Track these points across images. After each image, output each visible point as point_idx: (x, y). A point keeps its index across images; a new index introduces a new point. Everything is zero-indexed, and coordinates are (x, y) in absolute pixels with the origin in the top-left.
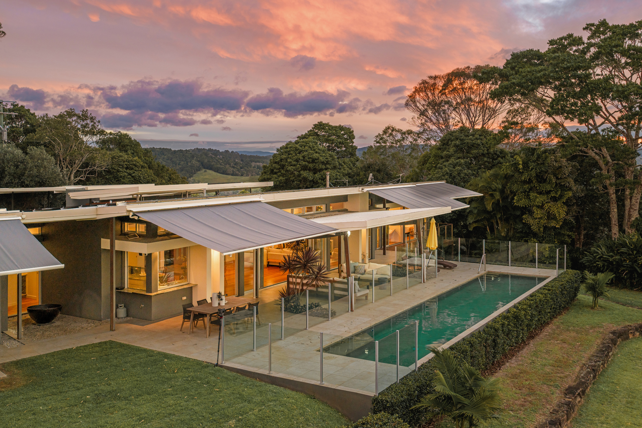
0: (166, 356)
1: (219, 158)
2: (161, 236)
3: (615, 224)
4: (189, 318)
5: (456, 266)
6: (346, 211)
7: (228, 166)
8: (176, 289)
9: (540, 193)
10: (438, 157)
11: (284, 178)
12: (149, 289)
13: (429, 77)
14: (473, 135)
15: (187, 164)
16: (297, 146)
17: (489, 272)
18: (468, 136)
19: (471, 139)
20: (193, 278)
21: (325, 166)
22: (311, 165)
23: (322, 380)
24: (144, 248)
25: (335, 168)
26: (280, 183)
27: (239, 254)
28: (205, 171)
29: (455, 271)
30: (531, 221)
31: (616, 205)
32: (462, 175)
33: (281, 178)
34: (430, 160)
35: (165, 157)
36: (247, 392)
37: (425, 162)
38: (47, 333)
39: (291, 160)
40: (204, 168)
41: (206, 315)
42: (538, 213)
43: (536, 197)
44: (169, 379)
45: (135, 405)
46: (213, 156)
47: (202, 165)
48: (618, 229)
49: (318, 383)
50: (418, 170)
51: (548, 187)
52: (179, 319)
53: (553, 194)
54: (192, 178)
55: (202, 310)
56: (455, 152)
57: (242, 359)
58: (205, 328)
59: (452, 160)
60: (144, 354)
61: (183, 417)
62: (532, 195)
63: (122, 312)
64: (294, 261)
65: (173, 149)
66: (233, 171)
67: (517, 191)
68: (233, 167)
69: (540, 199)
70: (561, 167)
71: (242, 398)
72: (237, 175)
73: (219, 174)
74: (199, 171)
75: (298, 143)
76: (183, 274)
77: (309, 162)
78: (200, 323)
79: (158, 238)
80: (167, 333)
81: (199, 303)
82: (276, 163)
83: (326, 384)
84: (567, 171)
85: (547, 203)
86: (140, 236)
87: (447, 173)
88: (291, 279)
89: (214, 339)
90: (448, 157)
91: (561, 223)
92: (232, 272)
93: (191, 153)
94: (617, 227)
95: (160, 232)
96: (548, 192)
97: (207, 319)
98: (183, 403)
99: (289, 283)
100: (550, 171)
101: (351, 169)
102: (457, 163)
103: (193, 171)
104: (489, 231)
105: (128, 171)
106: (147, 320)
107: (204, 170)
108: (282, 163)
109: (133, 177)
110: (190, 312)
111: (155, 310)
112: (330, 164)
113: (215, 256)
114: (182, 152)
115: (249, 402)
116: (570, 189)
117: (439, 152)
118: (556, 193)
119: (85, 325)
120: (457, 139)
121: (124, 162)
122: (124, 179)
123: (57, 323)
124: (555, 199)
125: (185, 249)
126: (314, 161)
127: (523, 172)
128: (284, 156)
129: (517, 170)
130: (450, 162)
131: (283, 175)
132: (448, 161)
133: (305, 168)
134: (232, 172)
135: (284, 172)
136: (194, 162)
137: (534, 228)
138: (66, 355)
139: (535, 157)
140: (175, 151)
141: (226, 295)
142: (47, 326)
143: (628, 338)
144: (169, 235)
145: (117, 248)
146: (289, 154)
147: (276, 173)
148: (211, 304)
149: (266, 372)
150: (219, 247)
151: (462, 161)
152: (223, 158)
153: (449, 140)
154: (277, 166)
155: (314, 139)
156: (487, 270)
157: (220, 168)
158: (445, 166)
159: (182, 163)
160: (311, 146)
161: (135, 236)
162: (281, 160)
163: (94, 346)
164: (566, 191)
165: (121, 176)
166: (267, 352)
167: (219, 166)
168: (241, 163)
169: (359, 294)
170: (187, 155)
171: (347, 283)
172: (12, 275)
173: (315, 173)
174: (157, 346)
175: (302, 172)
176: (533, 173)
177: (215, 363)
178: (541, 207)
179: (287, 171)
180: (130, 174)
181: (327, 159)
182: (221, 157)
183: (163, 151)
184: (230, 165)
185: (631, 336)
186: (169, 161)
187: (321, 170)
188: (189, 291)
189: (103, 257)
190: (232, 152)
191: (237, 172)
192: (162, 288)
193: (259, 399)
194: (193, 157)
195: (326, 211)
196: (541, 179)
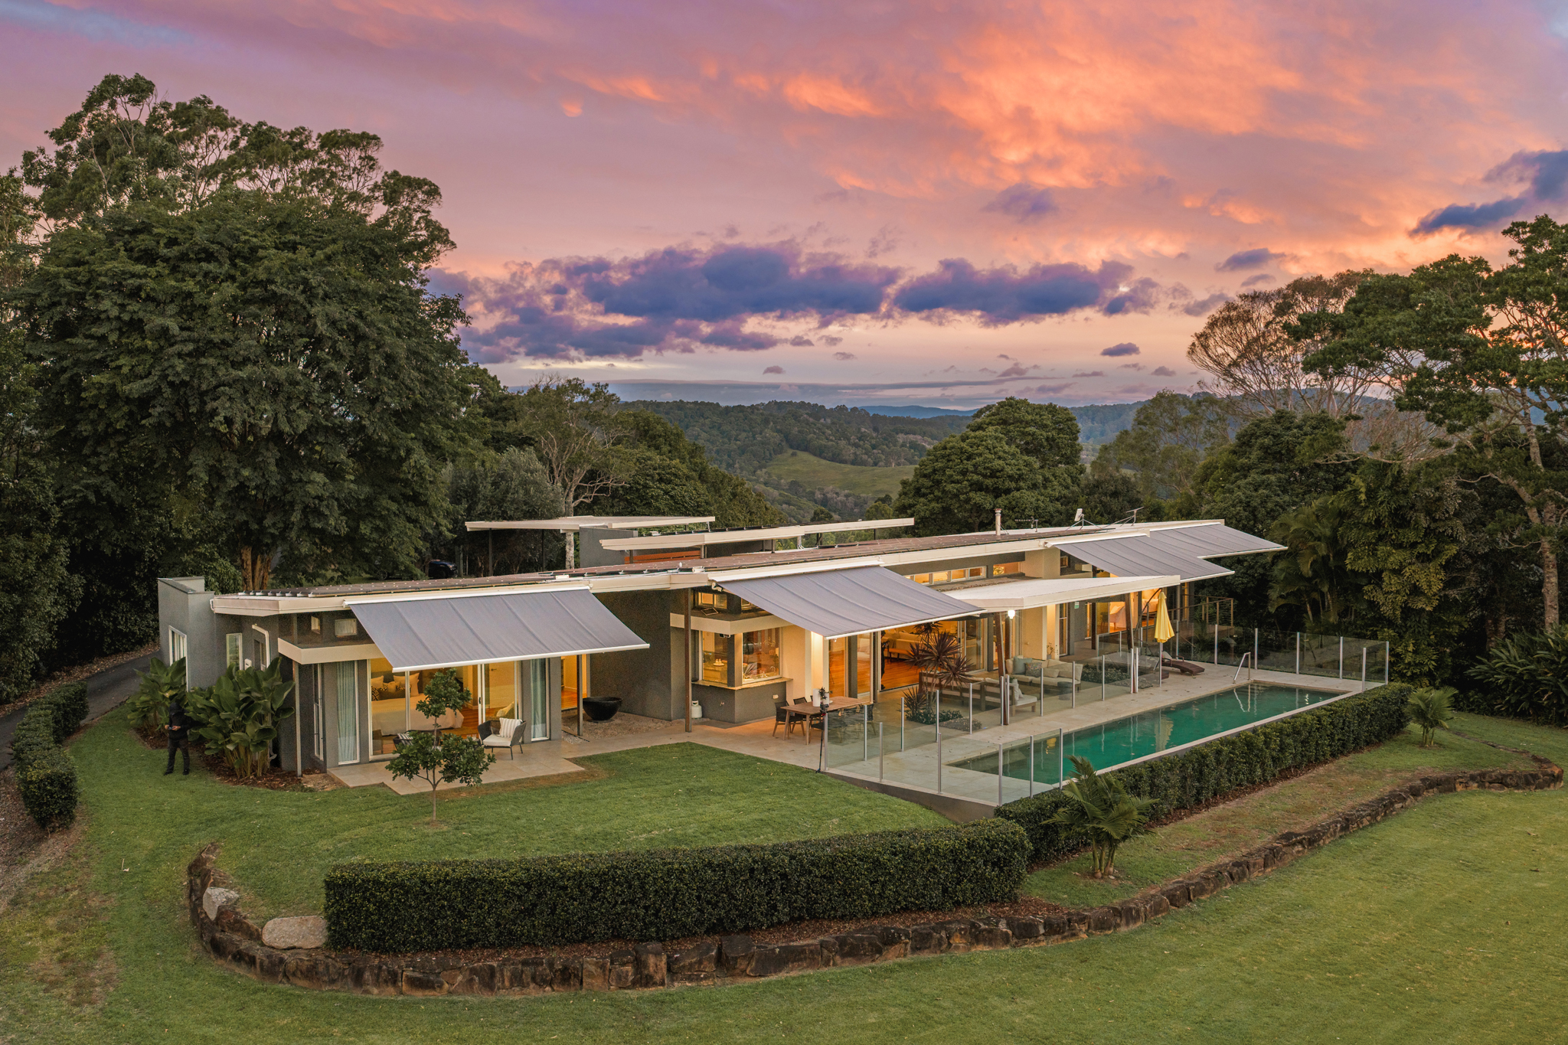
0: (759, 760)
1: (823, 425)
2: (746, 611)
3: (1551, 606)
4: (783, 719)
5: (1202, 670)
6: (1022, 577)
7: (843, 443)
8: (765, 683)
9: (1399, 546)
10: (1230, 467)
11: (939, 505)
12: (731, 682)
13: (1240, 297)
14: (1300, 427)
15: (755, 438)
16: (964, 445)
17: (1255, 682)
18: (1289, 429)
19: (1294, 436)
20: (787, 670)
21: (1016, 482)
22: (989, 482)
23: (940, 790)
24: (725, 627)
25: (1035, 486)
26: (932, 514)
27: (849, 638)
28: (794, 455)
29: (1199, 678)
30: (1380, 598)
31: (1555, 571)
32: (1270, 505)
33: (934, 504)
34: (1217, 473)
35: (707, 421)
36: (852, 797)
37: (1204, 479)
38: (609, 732)
39: (951, 472)
40: (791, 447)
41: (805, 716)
42: (1391, 582)
43: (1390, 554)
44: (766, 781)
45: (732, 800)
46: (811, 420)
47: (787, 441)
48: (1557, 616)
49: (936, 792)
50: (1193, 493)
51: (1412, 536)
52: (770, 723)
53: (1421, 549)
54: (764, 470)
55: (798, 708)
56: (1261, 460)
57: (850, 767)
58: (804, 734)
59: (1254, 476)
60: (731, 757)
61: (783, 813)
62: (1382, 549)
63: (696, 711)
64: (923, 651)
65: (723, 404)
66: (855, 454)
67: (1356, 542)
68: (856, 445)
69: (1397, 557)
70: (1440, 499)
71: (847, 801)
72: (863, 463)
73: (824, 462)
74: (781, 453)
75: (968, 438)
76: (775, 664)
77: (985, 476)
78: (798, 727)
79: (742, 615)
80: (757, 737)
81: (796, 701)
82: (925, 476)
83: (944, 794)
84: (1453, 505)
85: (1410, 564)
86: (720, 611)
87: (1241, 502)
88: (925, 679)
89: (816, 746)
90: (1246, 470)
91: (1436, 603)
92: (840, 668)
93: (762, 414)
94: (1557, 612)
95: (744, 607)
96: (1414, 545)
97: (806, 723)
98: (782, 802)
99: (921, 683)
100: (1419, 505)
101: (1067, 488)
102: (1263, 482)
103: (767, 454)
104: (1310, 613)
105: (663, 486)
106: (732, 723)
107: (790, 451)
108: (936, 477)
109: (672, 497)
110: (785, 711)
111: (739, 710)
112: (1025, 480)
113: (817, 641)
114: (742, 411)
115: (855, 805)
116: (1454, 540)
117: (1234, 457)
118: (1428, 547)
119: (652, 725)
120: (1268, 434)
121: (655, 469)
122: (657, 501)
123: (616, 720)
124: (1424, 558)
125: (777, 630)
126: (994, 474)
127: (1366, 507)
128: (940, 465)
129: (1357, 502)
130: (1249, 479)
131: (937, 499)
132: (1245, 477)
133: (978, 487)
134: (852, 457)
135: (940, 494)
136: (768, 433)
137: (1386, 610)
138: (643, 752)
139: (1388, 482)
140: (727, 408)
141: (831, 692)
142: (605, 724)
143: (1453, 789)
144: (756, 612)
145: (693, 627)
146: (949, 461)
147: (924, 495)
148: (811, 703)
149: (876, 780)
150: (821, 629)
151: (1273, 478)
152: (833, 423)
153: (1252, 435)
154: (927, 483)
155: (996, 431)
156: (1252, 679)
157: (825, 446)
158: (1239, 487)
159: (744, 435)
160: (990, 446)
161: (712, 611)
162: (935, 471)
163: (671, 746)
164: (1447, 544)
165: (652, 497)
166: (878, 763)
167: (824, 442)
168: (874, 435)
169: (1020, 703)
170: (755, 417)
171: (999, 686)
172: (569, 657)
173: (996, 497)
174: (746, 750)
175: (972, 494)
176: (1384, 510)
177: (817, 769)
178: (1398, 572)
179: (944, 491)
180: (666, 493)
181: (1019, 469)
182: (829, 421)
183: (702, 410)
184: (849, 440)
185: (1459, 788)
186: (715, 432)
187: (1008, 491)
188: (782, 687)
189: (673, 636)
190: (854, 409)
191: (865, 457)
192: (748, 682)
193: (866, 803)
194: (766, 421)
195: (988, 577)
196: (1400, 519)
